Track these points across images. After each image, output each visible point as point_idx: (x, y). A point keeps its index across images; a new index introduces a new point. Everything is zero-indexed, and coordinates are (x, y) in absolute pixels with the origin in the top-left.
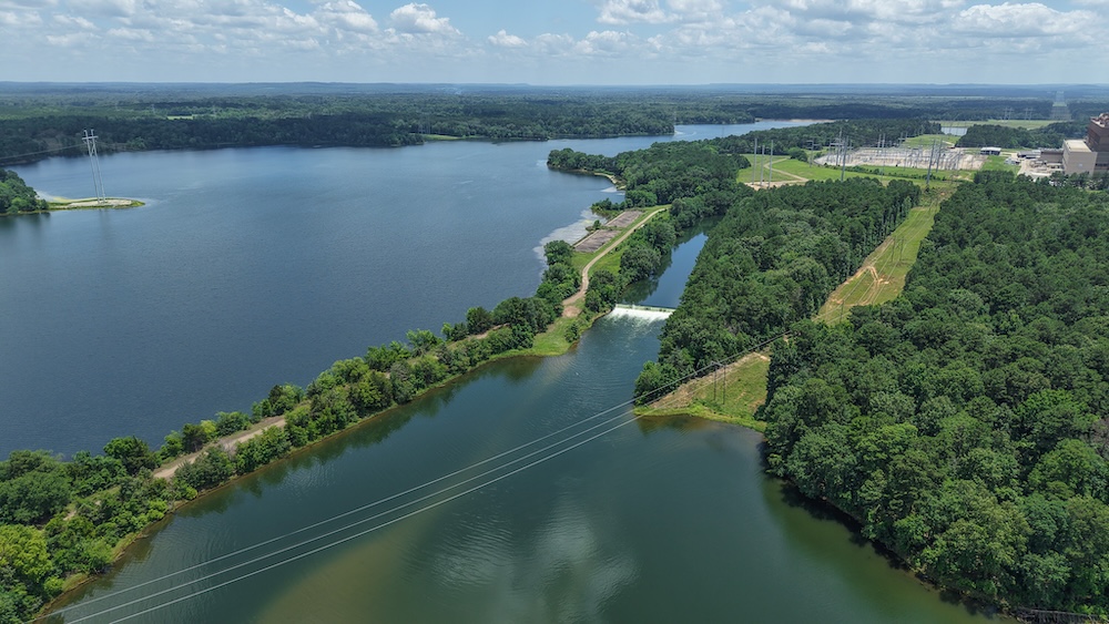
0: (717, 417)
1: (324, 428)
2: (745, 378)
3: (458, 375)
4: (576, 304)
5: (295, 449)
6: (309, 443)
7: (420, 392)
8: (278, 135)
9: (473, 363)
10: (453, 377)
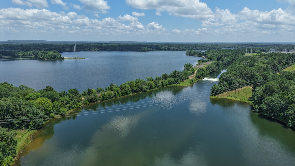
0: (236, 99)
1: (123, 94)
2: (245, 91)
3: (159, 88)
4: (193, 76)
5: (115, 98)
6: (119, 97)
7: (148, 90)
8: (118, 49)
9: (163, 86)
10: (157, 88)
